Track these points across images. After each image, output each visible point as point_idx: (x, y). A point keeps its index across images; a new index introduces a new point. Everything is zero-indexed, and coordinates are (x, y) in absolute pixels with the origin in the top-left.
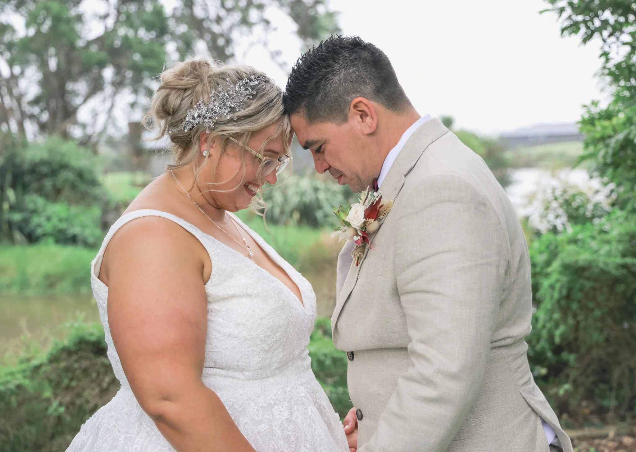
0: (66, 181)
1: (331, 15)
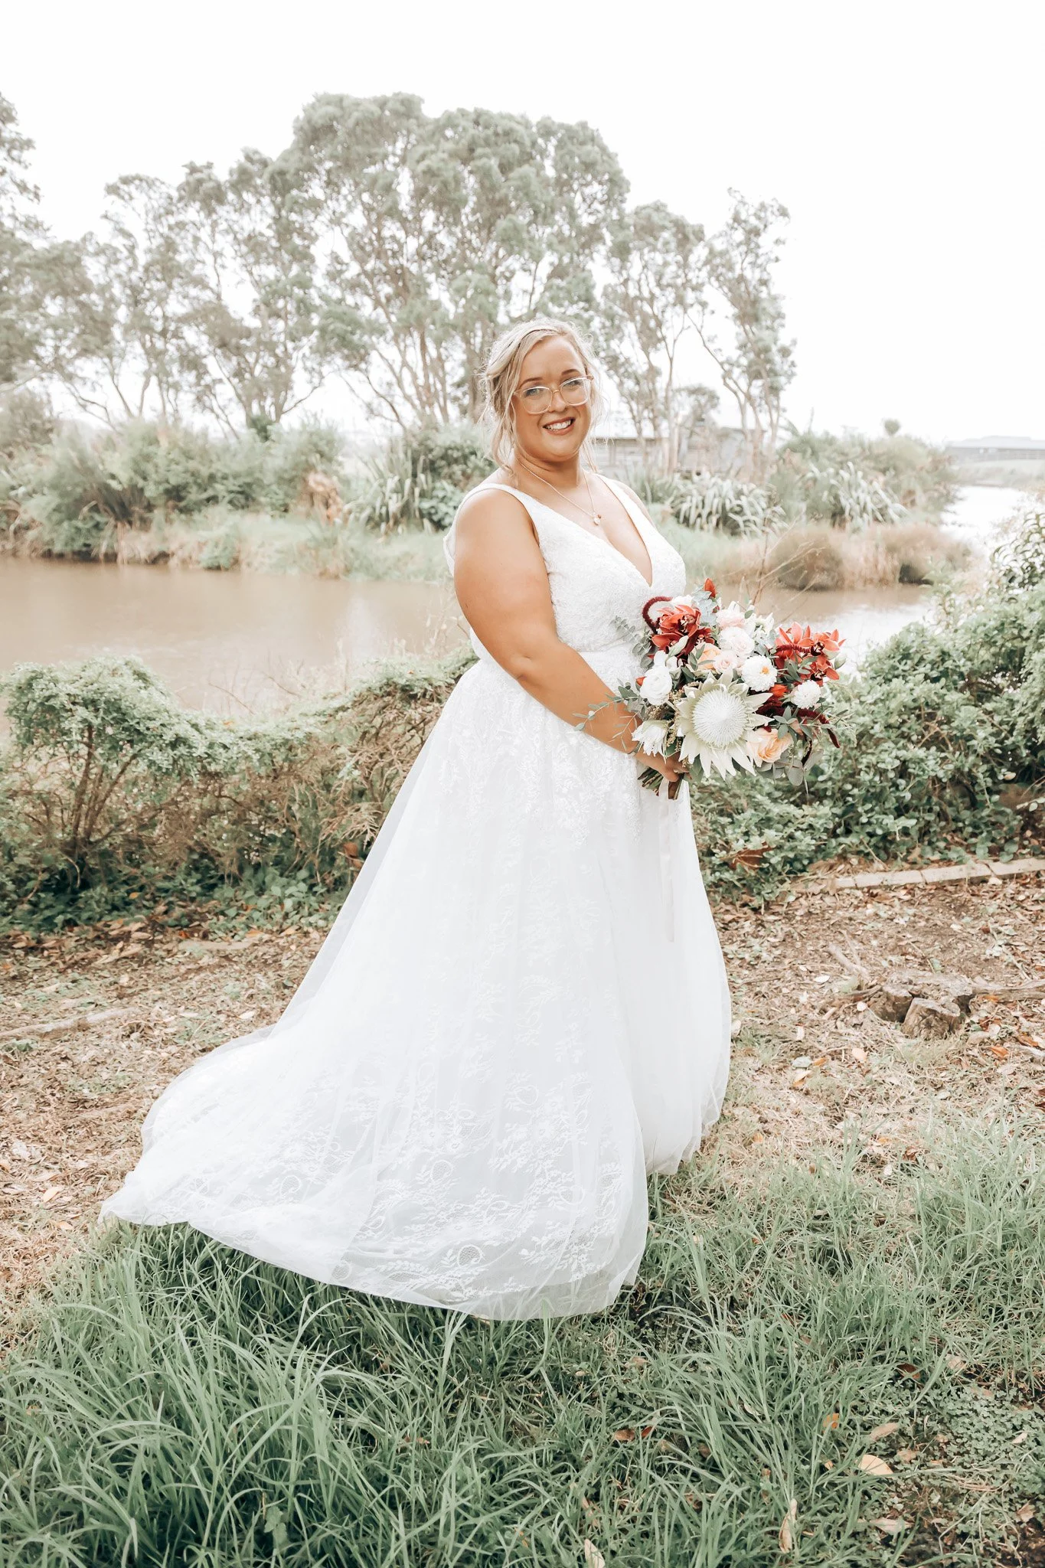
0: (476, 467)
1: (774, 299)
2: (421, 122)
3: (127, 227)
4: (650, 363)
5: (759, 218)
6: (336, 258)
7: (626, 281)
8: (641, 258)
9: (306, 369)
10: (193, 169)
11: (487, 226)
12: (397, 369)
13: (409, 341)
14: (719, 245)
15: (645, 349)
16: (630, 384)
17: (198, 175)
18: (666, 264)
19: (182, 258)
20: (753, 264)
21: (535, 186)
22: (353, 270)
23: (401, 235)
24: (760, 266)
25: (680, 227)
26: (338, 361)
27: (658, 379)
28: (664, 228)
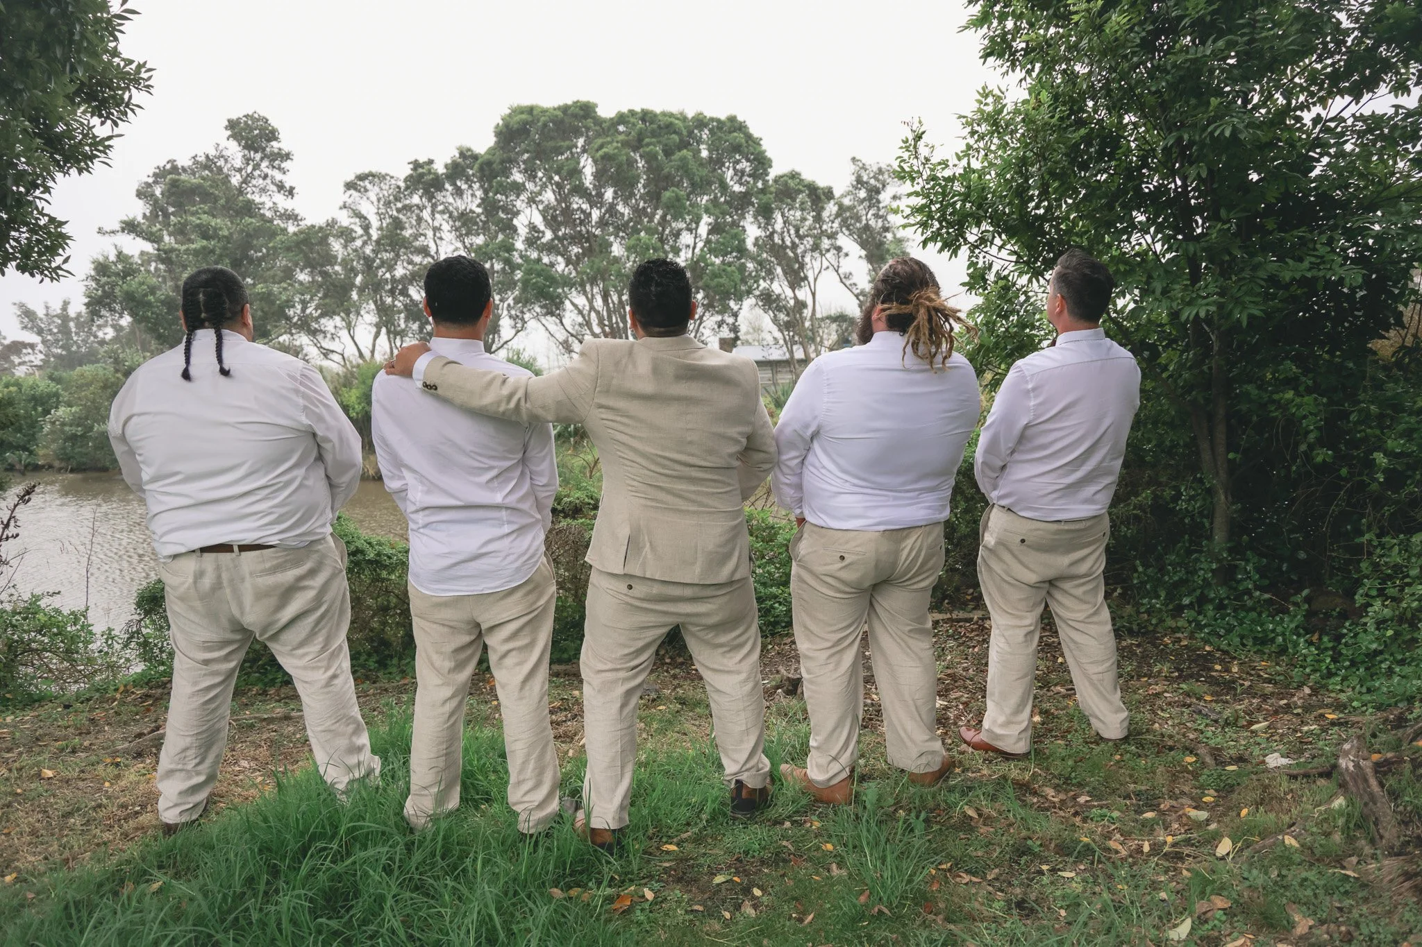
2: (599, 121)
3: (364, 212)
4: (795, 298)
5: (878, 180)
6: (533, 228)
7: (772, 234)
8: (783, 215)
9: (511, 317)
10: (416, 165)
11: (654, 197)
12: (585, 312)
13: (596, 290)
14: (847, 202)
15: (793, 288)
16: (782, 317)
17: (420, 170)
18: (804, 219)
19: (407, 233)
20: (877, 216)
21: (693, 165)
22: (549, 235)
23: (585, 206)
24: (881, 217)
25: (813, 190)
26: (538, 309)
27: (805, 311)
28: (800, 192)
